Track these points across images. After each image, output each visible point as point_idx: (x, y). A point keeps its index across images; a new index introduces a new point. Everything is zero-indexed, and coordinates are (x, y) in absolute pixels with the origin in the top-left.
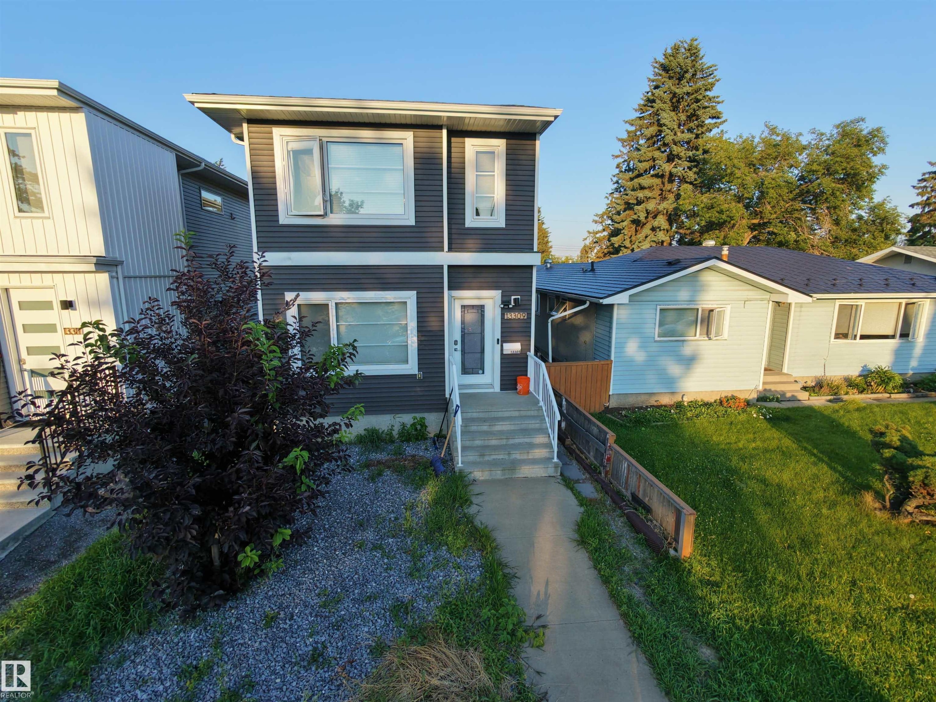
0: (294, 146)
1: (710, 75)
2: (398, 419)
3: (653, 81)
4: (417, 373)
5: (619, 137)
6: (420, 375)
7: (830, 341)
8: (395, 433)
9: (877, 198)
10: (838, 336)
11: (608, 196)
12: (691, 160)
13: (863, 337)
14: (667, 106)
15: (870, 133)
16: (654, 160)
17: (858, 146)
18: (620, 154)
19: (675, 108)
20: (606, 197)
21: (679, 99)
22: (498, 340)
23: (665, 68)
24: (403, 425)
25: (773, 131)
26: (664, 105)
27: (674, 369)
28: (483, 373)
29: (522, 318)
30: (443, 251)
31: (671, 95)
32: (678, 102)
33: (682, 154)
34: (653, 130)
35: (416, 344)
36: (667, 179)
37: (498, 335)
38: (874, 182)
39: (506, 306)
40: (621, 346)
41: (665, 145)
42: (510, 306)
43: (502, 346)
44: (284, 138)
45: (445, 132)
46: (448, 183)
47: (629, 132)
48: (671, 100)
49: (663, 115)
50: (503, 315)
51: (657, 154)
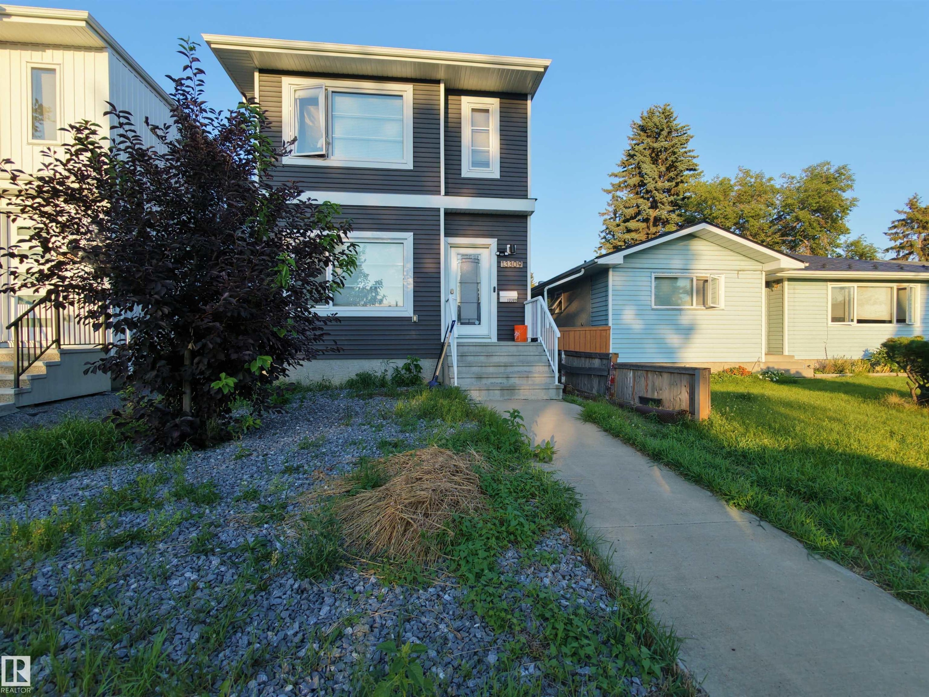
0: (301, 94)
1: (685, 134)
2: (392, 365)
3: (633, 140)
4: (412, 315)
5: (605, 188)
6: (415, 319)
7: (827, 324)
8: (389, 377)
9: (851, 237)
10: (834, 320)
11: (597, 249)
12: (673, 203)
13: (859, 321)
14: (648, 160)
15: (837, 171)
16: (638, 206)
17: (828, 183)
18: (605, 212)
19: (655, 161)
20: (595, 251)
21: (658, 153)
22: (494, 288)
23: (643, 129)
24: (397, 369)
25: (747, 173)
26: (645, 158)
27: (674, 339)
28: (479, 324)
29: (518, 266)
30: (440, 194)
31: (650, 151)
32: (657, 155)
33: (665, 200)
34: (636, 180)
35: (412, 286)
36: (651, 224)
37: (495, 283)
38: (848, 214)
39: (501, 256)
40: (618, 314)
41: (648, 192)
42: (506, 254)
43: (498, 294)
44: (292, 86)
45: (442, 86)
46: (445, 136)
47: (613, 185)
48: (650, 155)
49: (643, 166)
50: (499, 262)
51: (641, 201)
